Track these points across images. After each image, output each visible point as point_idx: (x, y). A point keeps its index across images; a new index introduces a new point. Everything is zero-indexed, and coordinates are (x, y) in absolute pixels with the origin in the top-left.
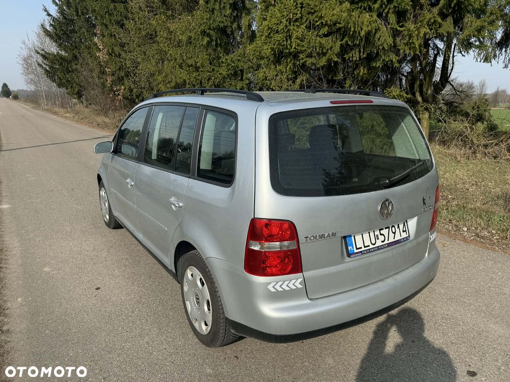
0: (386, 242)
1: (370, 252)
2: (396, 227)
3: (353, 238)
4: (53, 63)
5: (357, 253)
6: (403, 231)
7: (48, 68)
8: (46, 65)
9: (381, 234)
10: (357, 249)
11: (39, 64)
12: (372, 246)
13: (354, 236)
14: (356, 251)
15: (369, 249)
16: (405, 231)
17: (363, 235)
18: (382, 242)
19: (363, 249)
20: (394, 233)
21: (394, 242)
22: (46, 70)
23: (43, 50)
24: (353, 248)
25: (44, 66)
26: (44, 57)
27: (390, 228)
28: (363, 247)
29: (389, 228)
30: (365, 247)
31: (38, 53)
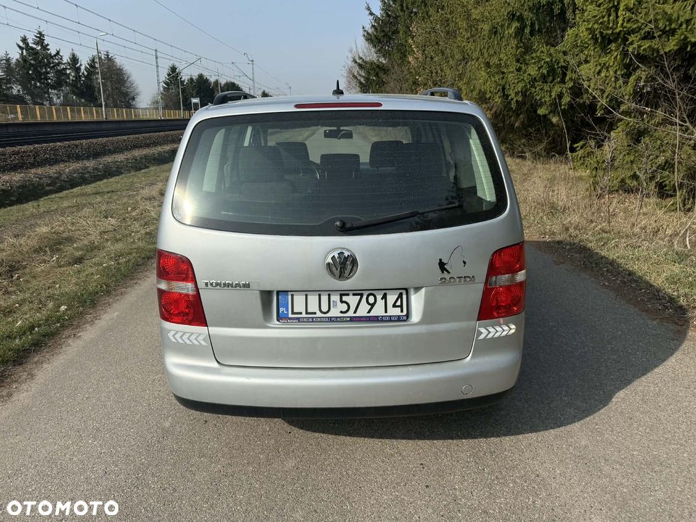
0: (351, 314)
1: (313, 321)
2: (379, 297)
3: (290, 297)
4: (369, 73)
5: (291, 319)
6: (394, 306)
7: (362, 80)
8: (361, 75)
9: (342, 302)
10: (293, 313)
11: (354, 76)
12: (319, 314)
13: (292, 296)
14: (290, 316)
15: (312, 318)
16: (401, 306)
17: (309, 297)
18: (341, 312)
19: (304, 315)
20: (372, 305)
21: (367, 317)
22: (361, 83)
23: (361, 58)
24: (287, 310)
25: (359, 78)
26: (360, 66)
27: (365, 297)
28: (304, 312)
29: (362, 295)
30: (307, 313)
31: (356, 62)
